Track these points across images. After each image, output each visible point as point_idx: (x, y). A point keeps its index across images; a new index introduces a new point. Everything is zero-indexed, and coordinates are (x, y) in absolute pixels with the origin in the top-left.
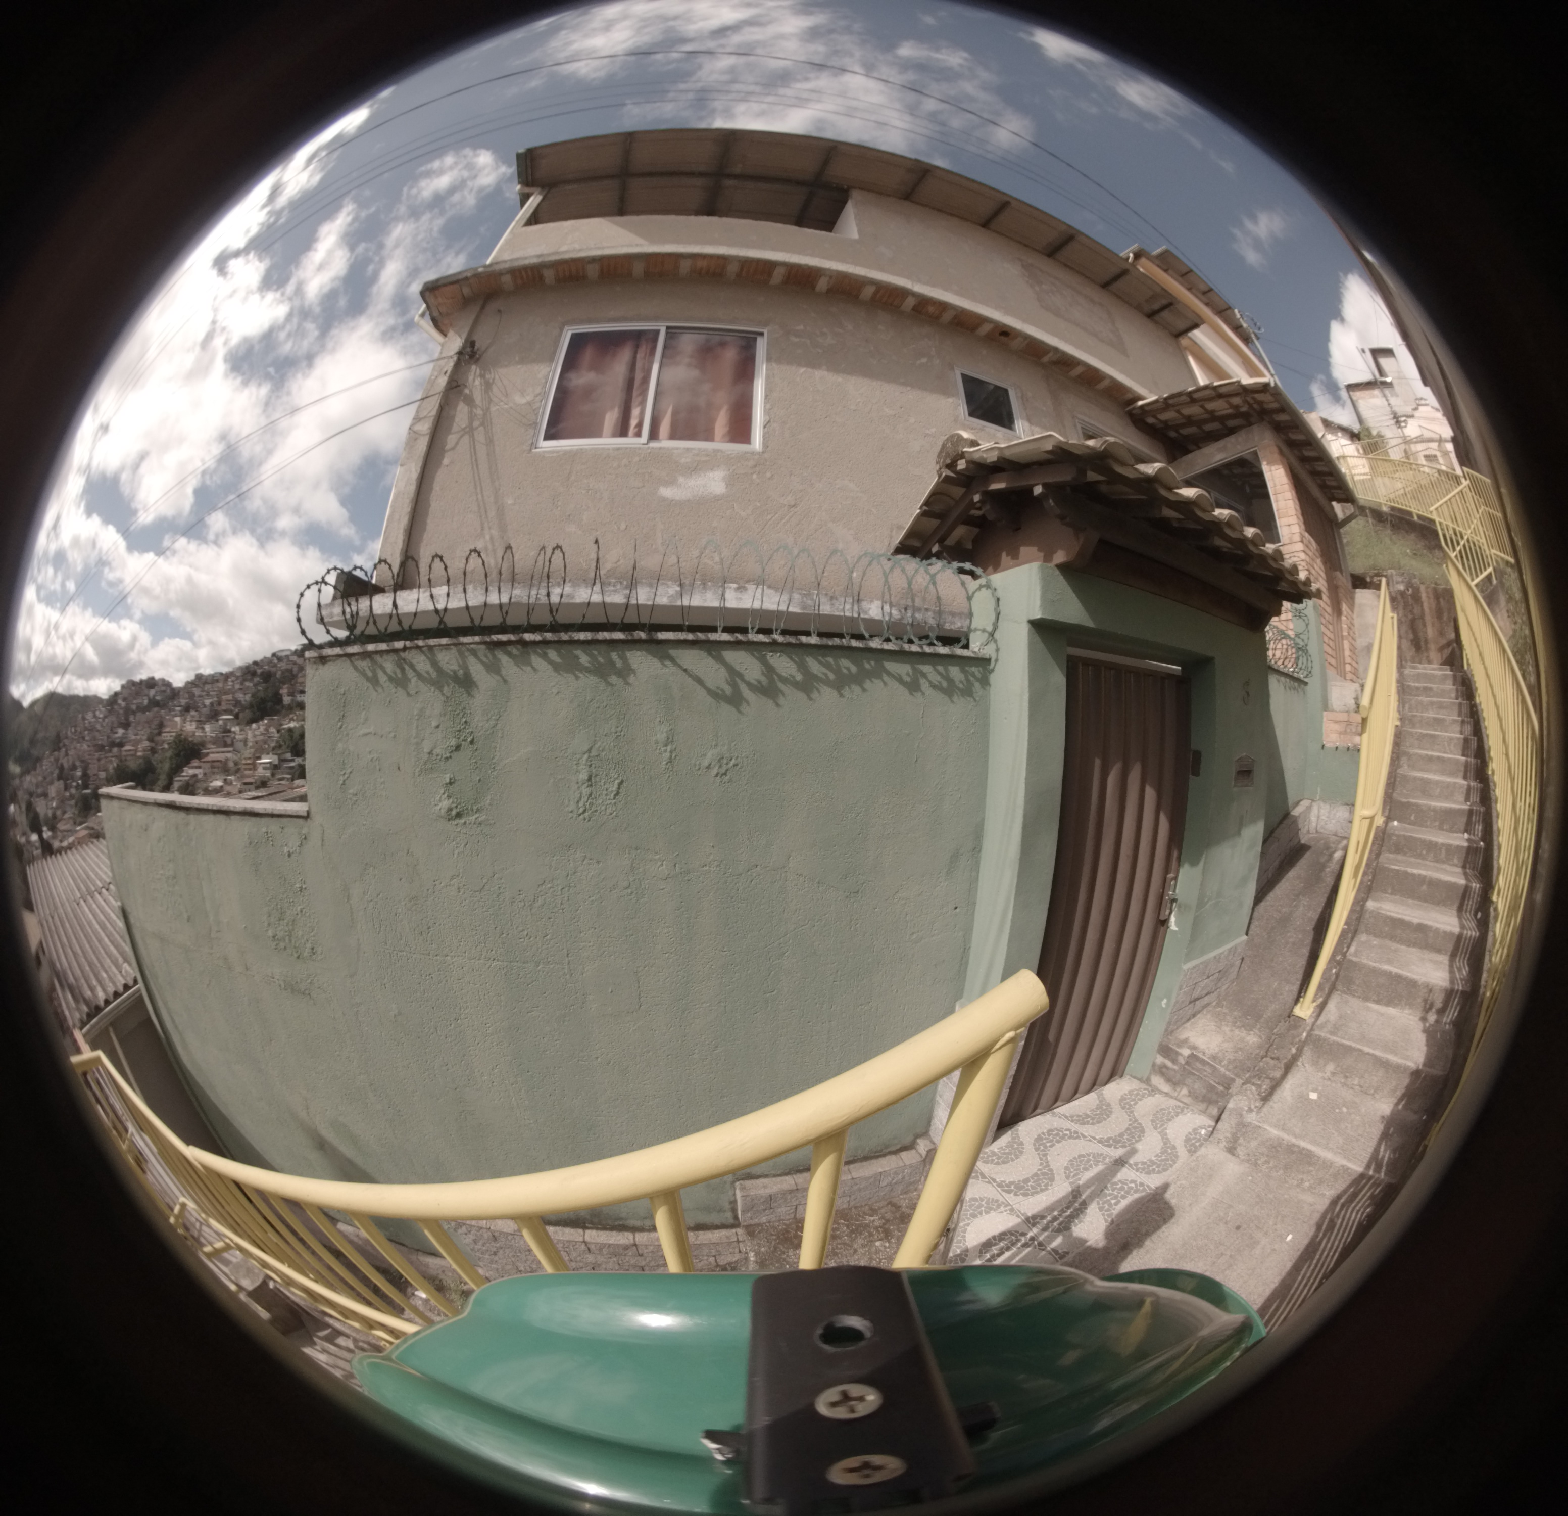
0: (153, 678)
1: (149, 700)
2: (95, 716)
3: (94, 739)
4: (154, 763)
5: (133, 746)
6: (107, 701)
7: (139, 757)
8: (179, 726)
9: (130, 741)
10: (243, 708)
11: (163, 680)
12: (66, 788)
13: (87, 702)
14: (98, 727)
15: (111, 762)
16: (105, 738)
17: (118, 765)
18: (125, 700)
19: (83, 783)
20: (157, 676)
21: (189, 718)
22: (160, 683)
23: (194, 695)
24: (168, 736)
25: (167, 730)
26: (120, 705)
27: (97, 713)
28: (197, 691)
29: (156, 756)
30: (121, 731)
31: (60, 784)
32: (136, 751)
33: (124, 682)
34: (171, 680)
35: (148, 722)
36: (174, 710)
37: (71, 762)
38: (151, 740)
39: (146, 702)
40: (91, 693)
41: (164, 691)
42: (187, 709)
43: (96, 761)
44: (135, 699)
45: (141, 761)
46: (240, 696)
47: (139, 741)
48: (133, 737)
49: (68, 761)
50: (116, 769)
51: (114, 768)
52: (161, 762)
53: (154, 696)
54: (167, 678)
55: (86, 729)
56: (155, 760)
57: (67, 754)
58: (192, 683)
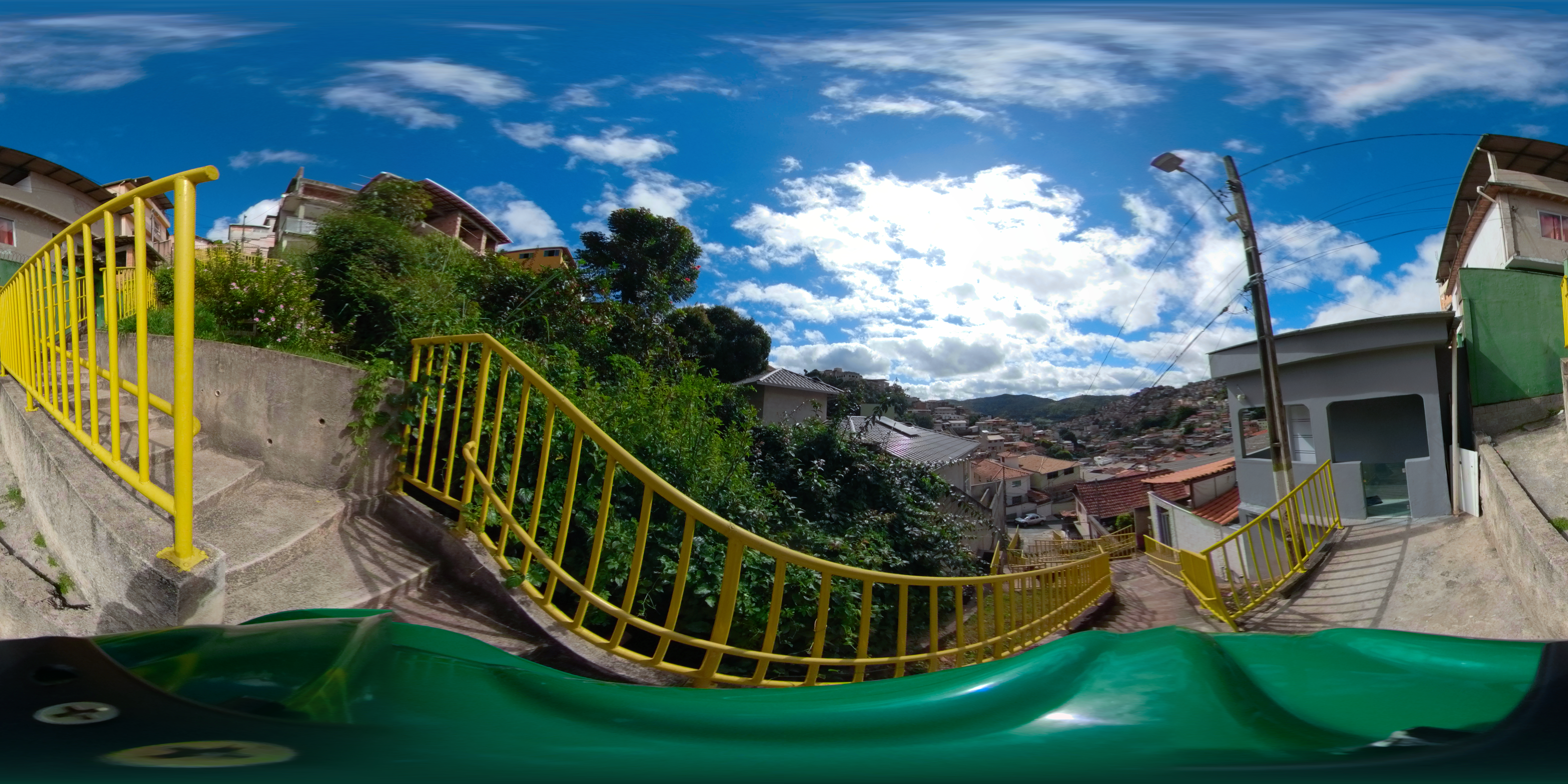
0: (1161, 386)
2: (1120, 402)
3: (1123, 410)
4: (1164, 420)
5: (1151, 412)
6: (1131, 396)
7: (1157, 416)
8: (1181, 403)
9: (1150, 410)
10: (1219, 394)
11: (1169, 387)
12: (1099, 427)
13: (1116, 398)
14: (1127, 406)
15: (1135, 418)
16: (1131, 409)
17: (1142, 419)
18: (1143, 395)
19: (1113, 425)
20: (1164, 385)
21: (1187, 400)
23: (1188, 391)
24: (1175, 407)
25: (1175, 405)
26: (1141, 397)
27: (1124, 401)
28: (1190, 389)
30: (1142, 406)
31: (1096, 426)
32: (1154, 414)
33: (1141, 389)
34: (1173, 386)
35: (1162, 402)
36: (1177, 397)
38: (1164, 409)
39: (1158, 395)
40: (1117, 395)
41: (1170, 390)
42: (1186, 396)
43: (1125, 418)
44: (1151, 394)
45: (1159, 419)
46: (1216, 389)
47: (1157, 409)
48: (1152, 409)
50: (1141, 421)
51: (1139, 420)
52: (1172, 417)
53: (1164, 393)
55: (1115, 407)
56: (1167, 416)
57: (1101, 415)
58: (1187, 386)
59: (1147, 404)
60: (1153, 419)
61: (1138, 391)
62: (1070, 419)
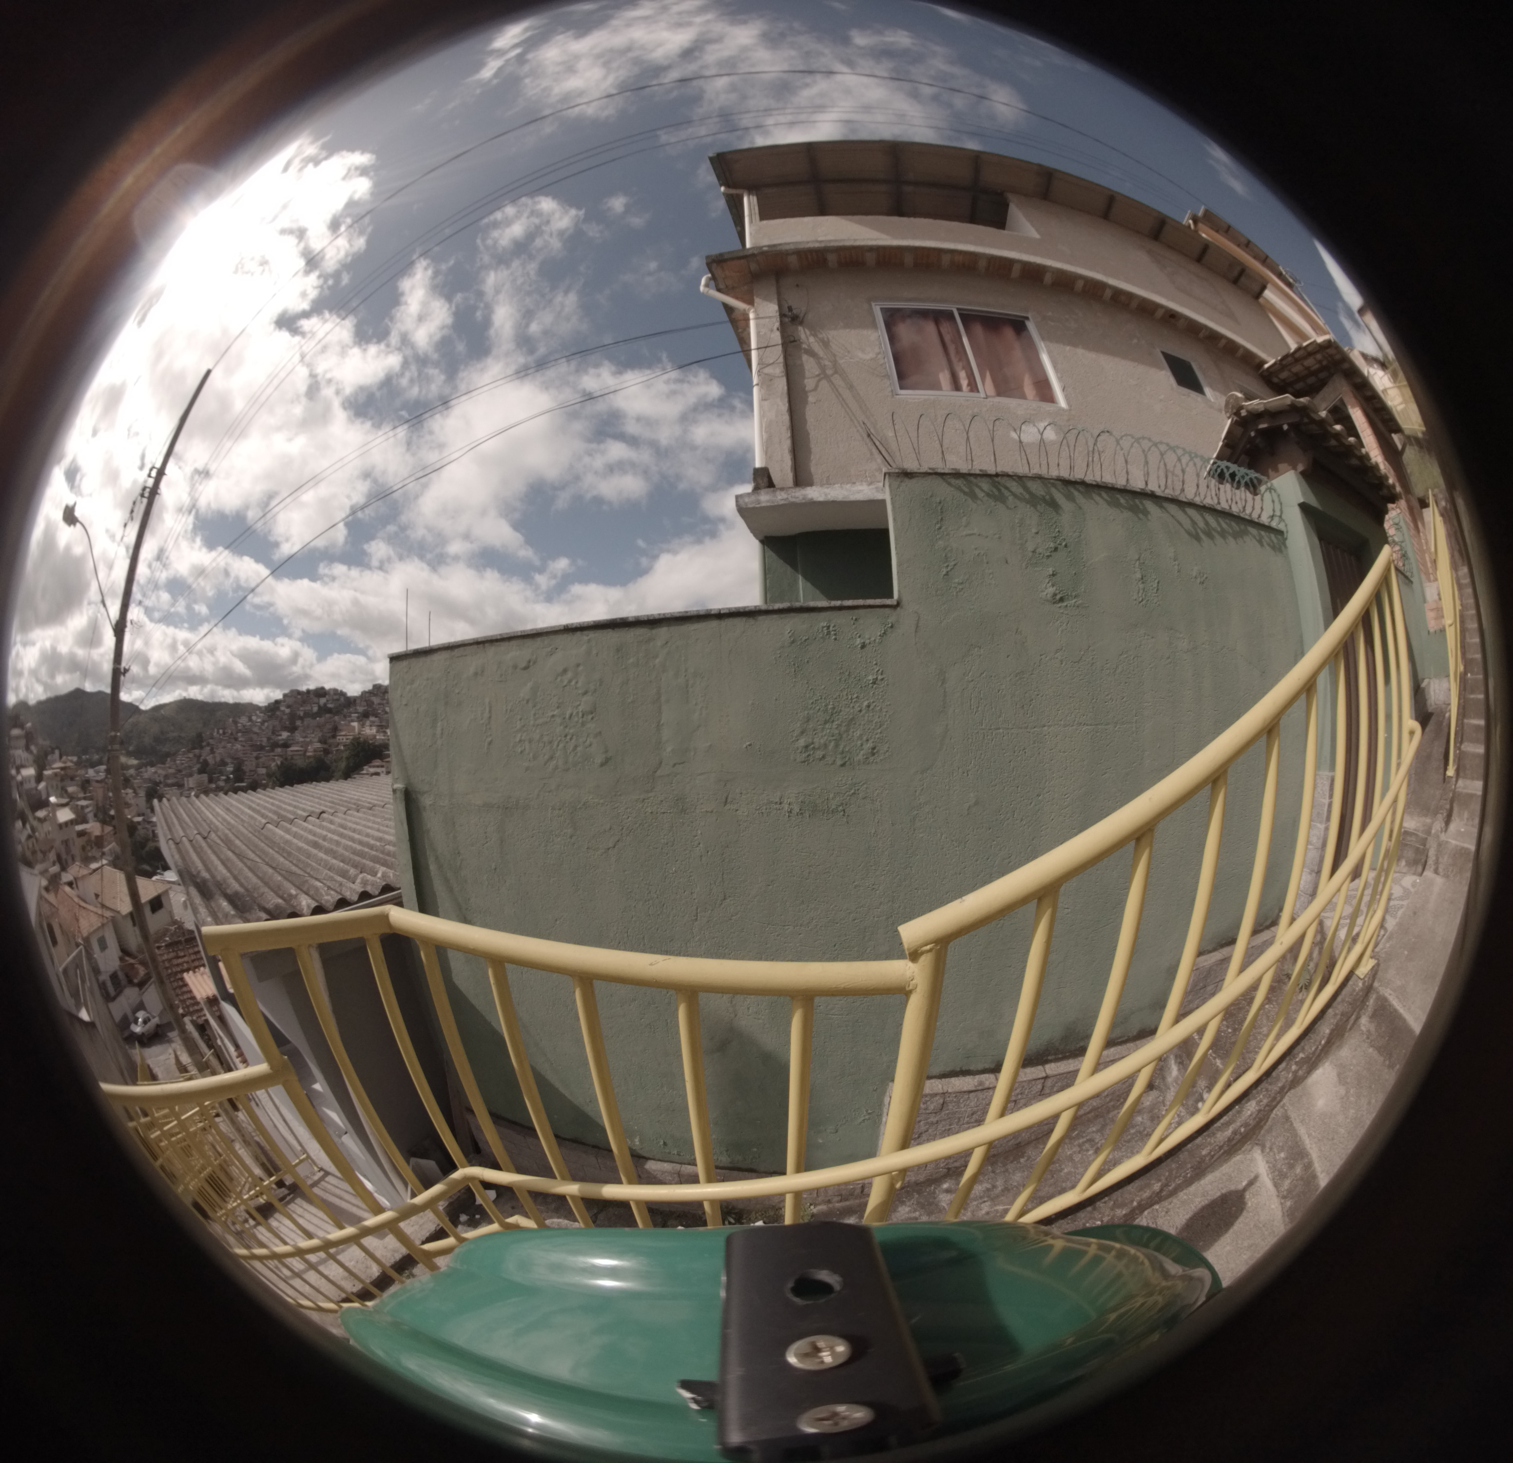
0: (323, 688)
1: (319, 707)
2: (250, 720)
3: (251, 740)
4: (328, 762)
5: (302, 747)
6: (266, 707)
7: (309, 757)
8: (357, 731)
9: (298, 743)
11: (335, 691)
12: (211, 781)
13: (239, 709)
14: (256, 729)
15: (274, 760)
16: (265, 740)
17: (282, 763)
18: (288, 707)
19: (234, 777)
20: (327, 686)
21: (368, 723)
22: (332, 693)
23: (373, 703)
24: (344, 738)
25: (343, 733)
26: (283, 711)
27: (254, 718)
28: (376, 700)
29: (330, 756)
30: (285, 735)
31: (205, 777)
32: (306, 751)
33: (287, 691)
34: (344, 690)
35: (320, 727)
36: (350, 716)
37: (218, 759)
38: (323, 741)
39: (315, 709)
40: (242, 701)
41: (338, 700)
42: (365, 715)
43: (254, 759)
44: (302, 706)
45: (312, 760)
47: (311, 742)
48: (301, 739)
49: (214, 758)
50: (279, 767)
51: (277, 765)
52: (335, 761)
53: (325, 704)
54: (339, 688)
55: (240, 731)
56: (328, 759)
57: (212, 751)
58: (370, 693)
59: (293, 729)
60: (300, 763)
61: (278, 695)
62: (162, 758)
